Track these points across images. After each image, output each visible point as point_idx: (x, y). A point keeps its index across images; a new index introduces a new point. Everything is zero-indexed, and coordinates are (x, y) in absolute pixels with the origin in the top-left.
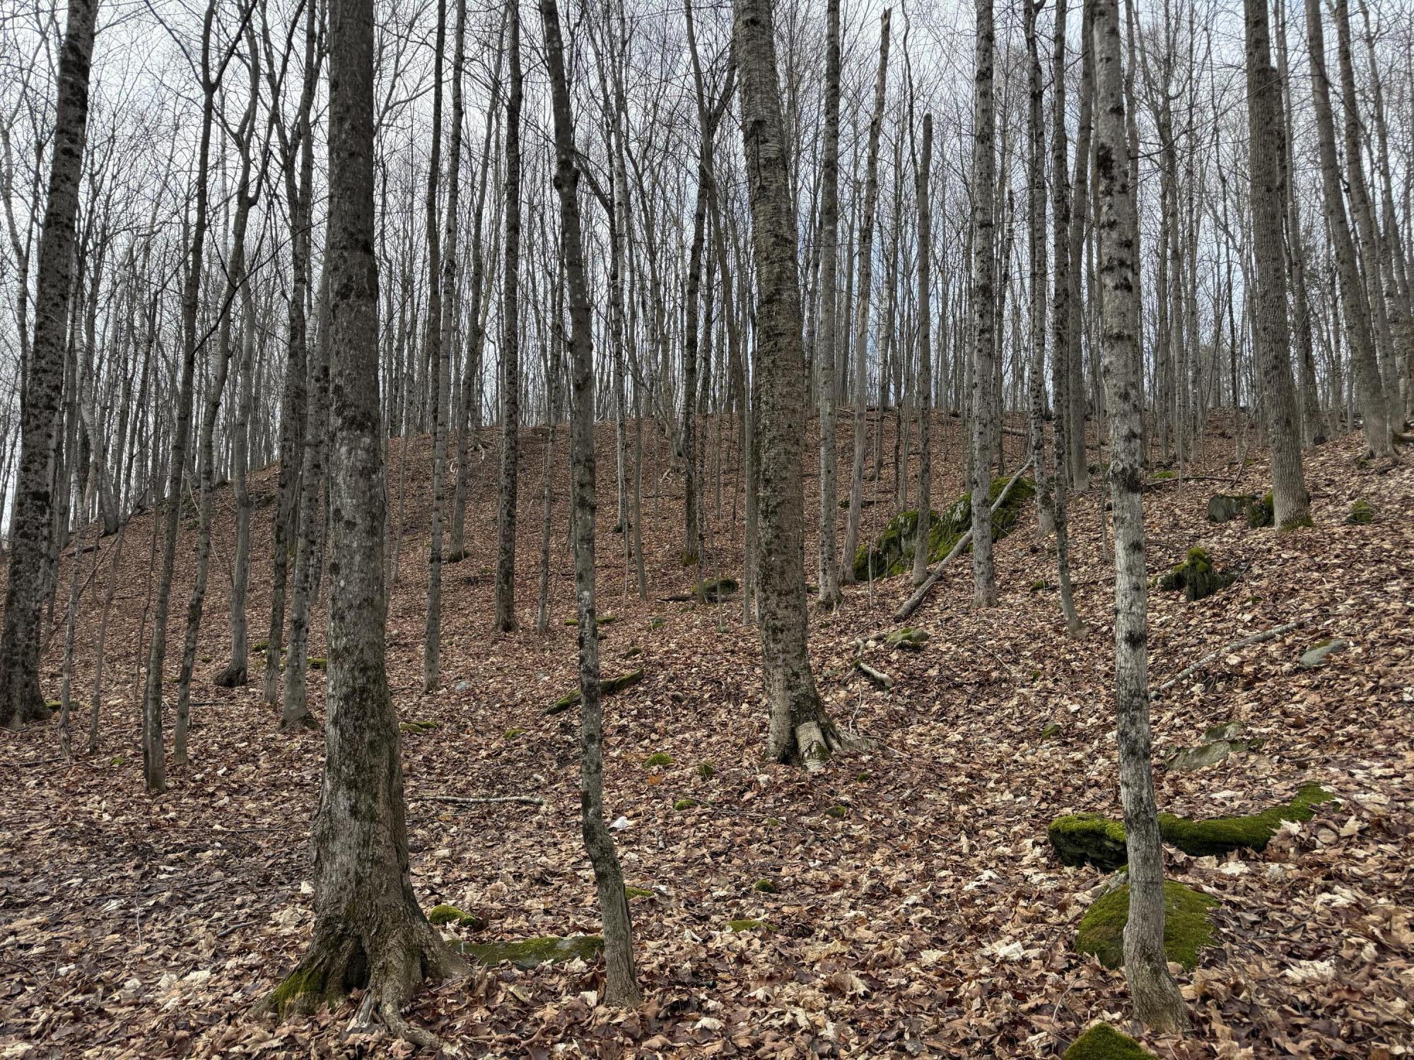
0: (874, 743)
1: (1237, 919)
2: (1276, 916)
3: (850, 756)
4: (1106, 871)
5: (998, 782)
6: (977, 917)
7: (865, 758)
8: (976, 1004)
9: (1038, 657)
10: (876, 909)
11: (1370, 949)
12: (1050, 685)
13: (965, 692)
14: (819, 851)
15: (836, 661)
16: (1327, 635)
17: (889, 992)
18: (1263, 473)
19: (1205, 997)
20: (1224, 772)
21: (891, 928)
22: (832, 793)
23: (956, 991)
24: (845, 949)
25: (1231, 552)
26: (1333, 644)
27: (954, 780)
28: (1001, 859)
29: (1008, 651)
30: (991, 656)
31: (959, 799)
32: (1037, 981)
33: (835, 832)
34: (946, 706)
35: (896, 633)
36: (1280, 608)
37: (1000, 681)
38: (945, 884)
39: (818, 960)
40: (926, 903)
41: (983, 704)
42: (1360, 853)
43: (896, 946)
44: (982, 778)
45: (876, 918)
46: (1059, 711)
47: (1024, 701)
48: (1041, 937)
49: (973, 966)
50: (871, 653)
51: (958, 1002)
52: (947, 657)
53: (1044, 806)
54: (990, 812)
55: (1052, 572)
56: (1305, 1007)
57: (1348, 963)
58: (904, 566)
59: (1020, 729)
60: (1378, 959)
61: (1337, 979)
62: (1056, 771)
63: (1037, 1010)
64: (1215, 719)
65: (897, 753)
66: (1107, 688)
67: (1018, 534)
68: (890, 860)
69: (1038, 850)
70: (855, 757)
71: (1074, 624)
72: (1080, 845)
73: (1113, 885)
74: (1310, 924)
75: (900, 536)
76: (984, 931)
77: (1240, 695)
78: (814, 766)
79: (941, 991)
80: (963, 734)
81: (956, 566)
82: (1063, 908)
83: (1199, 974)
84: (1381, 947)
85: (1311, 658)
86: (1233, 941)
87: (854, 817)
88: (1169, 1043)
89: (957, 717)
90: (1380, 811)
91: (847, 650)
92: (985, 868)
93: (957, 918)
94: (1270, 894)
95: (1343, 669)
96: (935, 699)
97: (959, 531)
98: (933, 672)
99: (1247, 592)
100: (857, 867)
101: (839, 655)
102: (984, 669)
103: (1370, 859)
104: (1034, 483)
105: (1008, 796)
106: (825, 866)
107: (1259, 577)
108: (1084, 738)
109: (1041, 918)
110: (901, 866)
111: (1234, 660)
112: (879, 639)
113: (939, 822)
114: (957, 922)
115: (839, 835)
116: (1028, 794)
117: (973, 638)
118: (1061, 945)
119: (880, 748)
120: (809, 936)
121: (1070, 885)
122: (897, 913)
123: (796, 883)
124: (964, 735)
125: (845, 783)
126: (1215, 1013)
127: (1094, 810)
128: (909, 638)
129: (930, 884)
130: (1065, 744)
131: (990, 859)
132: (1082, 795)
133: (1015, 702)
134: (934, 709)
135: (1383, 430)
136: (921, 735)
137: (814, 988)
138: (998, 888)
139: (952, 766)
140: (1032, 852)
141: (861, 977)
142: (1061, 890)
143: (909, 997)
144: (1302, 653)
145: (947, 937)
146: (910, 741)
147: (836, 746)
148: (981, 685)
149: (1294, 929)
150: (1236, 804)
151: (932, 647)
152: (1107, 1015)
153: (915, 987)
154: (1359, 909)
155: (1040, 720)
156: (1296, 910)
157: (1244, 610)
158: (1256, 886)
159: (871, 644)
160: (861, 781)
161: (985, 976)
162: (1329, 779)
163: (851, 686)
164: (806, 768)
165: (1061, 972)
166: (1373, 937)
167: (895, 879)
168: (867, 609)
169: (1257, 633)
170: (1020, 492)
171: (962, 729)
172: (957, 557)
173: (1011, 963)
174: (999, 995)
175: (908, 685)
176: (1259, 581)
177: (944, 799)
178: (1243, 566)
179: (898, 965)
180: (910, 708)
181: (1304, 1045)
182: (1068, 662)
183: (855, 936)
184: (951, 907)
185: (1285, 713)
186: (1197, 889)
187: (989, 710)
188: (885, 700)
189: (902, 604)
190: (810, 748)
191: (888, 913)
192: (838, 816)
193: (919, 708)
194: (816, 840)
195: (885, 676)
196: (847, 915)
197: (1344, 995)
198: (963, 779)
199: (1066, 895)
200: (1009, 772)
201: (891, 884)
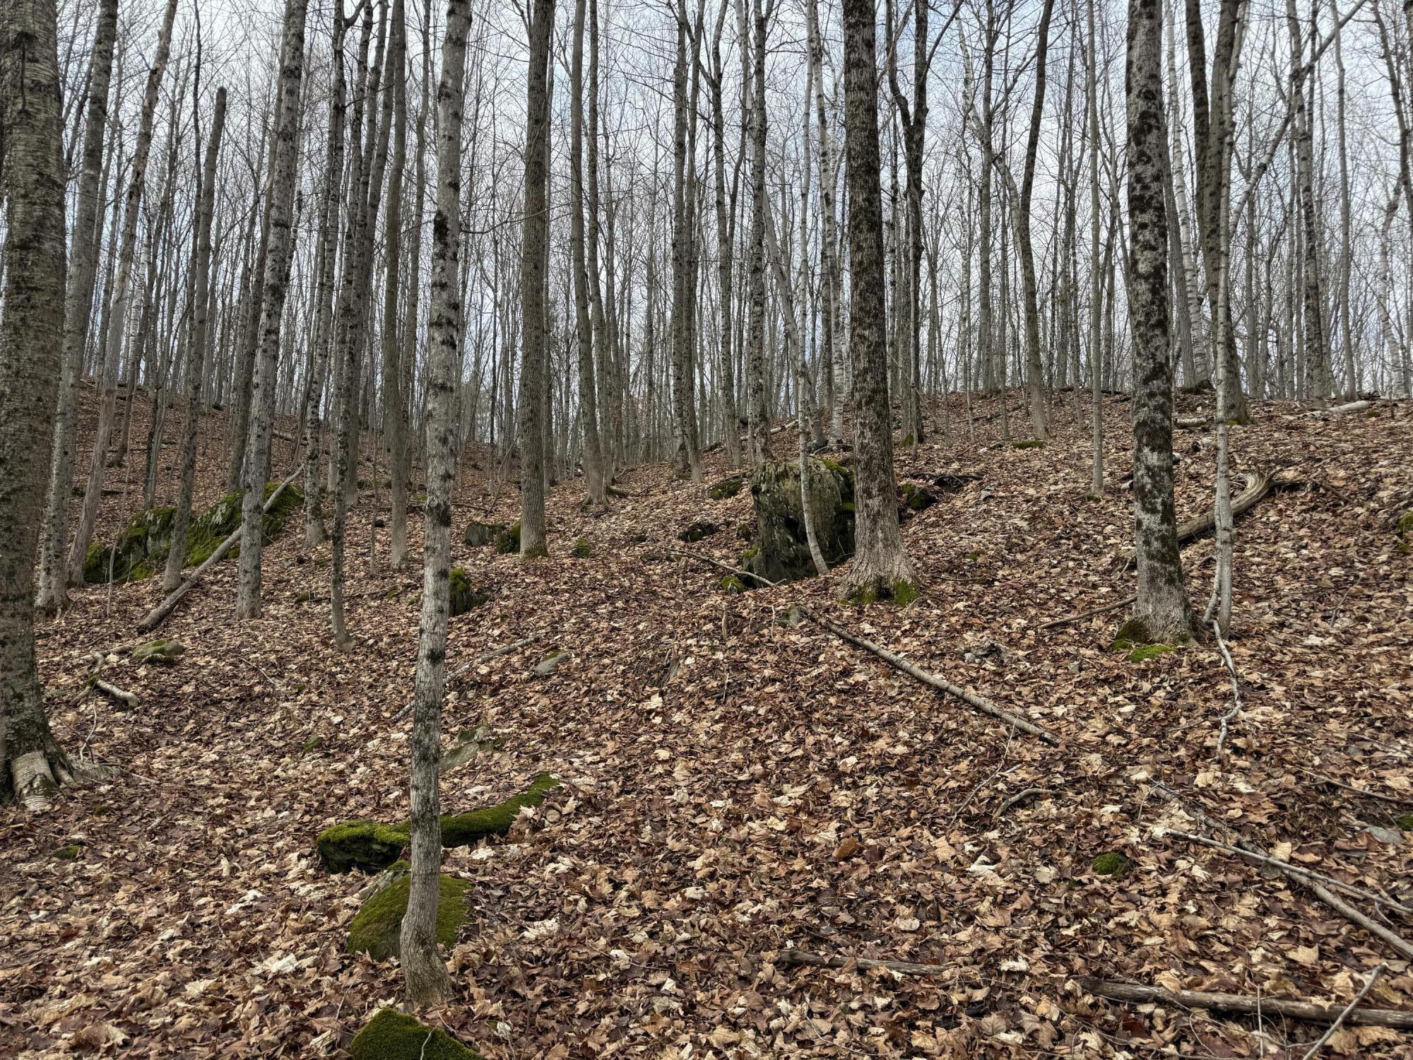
0: (114, 770)
1: (487, 896)
2: (517, 888)
3: (84, 787)
4: (371, 873)
5: (259, 799)
6: (245, 938)
7: (104, 789)
8: (255, 1022)
9: (304, 670)
10: (123, 952)
11: (582, 903)
12: (315, 698)
13: (224, 708)
14: (44, 900)
15: (64, 679)
16: (556, 648)
17: (152, 1034)
18: (510, 506)
19: (463, 968)
20: (472, 771)
21: (146, 968)
22: (60, 832)
23: (229, 1016)
24: (92, 1001)
25: (486, 574)
26: (560, 655)
27: (211, 802)
28: (266, 877)
29: (273, 665)
30: (255, 669)
31: (216, 821)
32: (313, 986)
33: (64, 876)
34: (201, 724)
35: (145, 646)
36: (523, 625)
37: (262, 696)
38: (205, 912)
39: (55, 1021)
40: (184, 934)
41: (243, 720)
42: (575, 827)
43: (155, 984)
44: (240, 797)
45: (123, 961)
46: (323, 724)
47: (288, 715)
48: (314, 945)
49: (245, 988)
50: (112, 669)
51: (233, 1025)
52: (205, 672)
53: (307, 818)
54: (250, 831)
55: (320, 584)
56: (538, 959)
57: (567, 917)
58: (150, 569)
59: (281, 744)
60: (587, 910)
61: (560, 931)
62: (319, 783)
63: (317, 1014)
64: (465, 723)
65: (143, 779)
66: (370, 699)
67: (285, 543)
68: (137, 897)
69: (304, 862)
70: (91, 788)
71: (342, 637)
72: (349, 852)
73: (381, 885)
74: (541, 891)
75: (147, 534)
76: (251, 951)
77: (488, 701)
78: (35, 804)
79: (213, 1019)
80: (219, 753)
81: (216, 573)
82: (332, 914)
83: (458, 950)
84: (590, 901)
85: (543, 667)
86: (484, 916)
87: (89, 856)
88: (438, 1013)
89: (214, 735)
90: (591, 790)
91: (78, 666)
92: (249, 888)
93: (223, 943)
94: (511, 871)
95: (567, 676)
96: (189, 718)
97: (218, 534)
98: (188, 689)
99: (497, 611)
100: (94, 911)
101: (68, 671)
102: (246, 683)
103: (582, 830)
104: (302, 491)
105: (270, 813)
106: (52, 916)
107: (507, 597)
108: (346, 748)
109: (311, 927)
110: (150, 901)
111: (484, 670)
112: (122, 653)
113: (193, 848)
114: (222, 947)
115: (71, 879)
116: (291, 808)
117: (236, 651)
118: (333, 949)
119: (123, 775)
120: (40, 996)
121: (338, 891)
122: (149, 952)
123: (14, 941)
124: (221, 754)
125: (78, 819)
126: (471, 980)
127: (357, 817)
128: (162, 651)
129: (187, 914)
130: (327, 755)
131: (253, 879)
132: (344, 804)
133: (277, 716)
134: (187, 728)
135: (600, 483)
136: (170, 757)
137: (57, 1050)
138: (264, 906)
139: (208, 788)
140: (296, 864)
141: (118, 1025)
142: (331, 897)
143: (179, 1033)
144: (537, 663)
145: (211, 964)
146: (157, 764)
147: (67, 777)
148: (242, 700)
149: (529, 897)
150: (486, 796)
151: (188, 661)
152: (382, 1003)
153: (184, 1022)
154: (575, 872)
155: (303, 734)
156: (531, 880)
157: (494, 625)
158: (500, 866)
159: (113, 658)
160: (99, 814)
161: (259, 994)
162: (555, 767)
163: (83, 707)
164: (25, 806)
165: (335, 975)
166: (584, 893)
167: (143, 916)
168: (102, 617)
169: (503, 647)
170: (289, 499)
171: (218, 748)
172: (217, 563)
173: (284, 976)
174: (275, 1009)
175: (159, 704)
176: (506, 602)
177: (199, 824)
178: (495, 587)
179: (158, 1004)
180: (159, 728)
181: (539, 989)
182: (333, 675)
183: (100, 985)
184: (214, 934)
185: (523, 715)
186: (456, 876)
187: (248, 727)
188: (128, 722)
189: (148, 612)
190: (31, 783)
191: (138, 953)
192: (68, 857)
193: (169, 729)
194: (40, 887)
195: (129, 694)
196: (88, 963)
197: (566, 943)
198: (221, 800)
199: (336, 901)
200: (271, 788)
201: (140, 921)
